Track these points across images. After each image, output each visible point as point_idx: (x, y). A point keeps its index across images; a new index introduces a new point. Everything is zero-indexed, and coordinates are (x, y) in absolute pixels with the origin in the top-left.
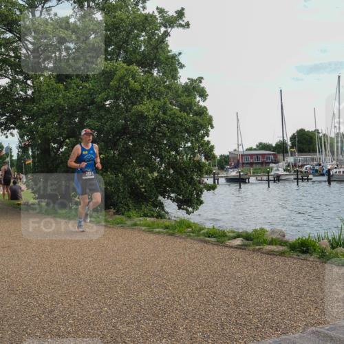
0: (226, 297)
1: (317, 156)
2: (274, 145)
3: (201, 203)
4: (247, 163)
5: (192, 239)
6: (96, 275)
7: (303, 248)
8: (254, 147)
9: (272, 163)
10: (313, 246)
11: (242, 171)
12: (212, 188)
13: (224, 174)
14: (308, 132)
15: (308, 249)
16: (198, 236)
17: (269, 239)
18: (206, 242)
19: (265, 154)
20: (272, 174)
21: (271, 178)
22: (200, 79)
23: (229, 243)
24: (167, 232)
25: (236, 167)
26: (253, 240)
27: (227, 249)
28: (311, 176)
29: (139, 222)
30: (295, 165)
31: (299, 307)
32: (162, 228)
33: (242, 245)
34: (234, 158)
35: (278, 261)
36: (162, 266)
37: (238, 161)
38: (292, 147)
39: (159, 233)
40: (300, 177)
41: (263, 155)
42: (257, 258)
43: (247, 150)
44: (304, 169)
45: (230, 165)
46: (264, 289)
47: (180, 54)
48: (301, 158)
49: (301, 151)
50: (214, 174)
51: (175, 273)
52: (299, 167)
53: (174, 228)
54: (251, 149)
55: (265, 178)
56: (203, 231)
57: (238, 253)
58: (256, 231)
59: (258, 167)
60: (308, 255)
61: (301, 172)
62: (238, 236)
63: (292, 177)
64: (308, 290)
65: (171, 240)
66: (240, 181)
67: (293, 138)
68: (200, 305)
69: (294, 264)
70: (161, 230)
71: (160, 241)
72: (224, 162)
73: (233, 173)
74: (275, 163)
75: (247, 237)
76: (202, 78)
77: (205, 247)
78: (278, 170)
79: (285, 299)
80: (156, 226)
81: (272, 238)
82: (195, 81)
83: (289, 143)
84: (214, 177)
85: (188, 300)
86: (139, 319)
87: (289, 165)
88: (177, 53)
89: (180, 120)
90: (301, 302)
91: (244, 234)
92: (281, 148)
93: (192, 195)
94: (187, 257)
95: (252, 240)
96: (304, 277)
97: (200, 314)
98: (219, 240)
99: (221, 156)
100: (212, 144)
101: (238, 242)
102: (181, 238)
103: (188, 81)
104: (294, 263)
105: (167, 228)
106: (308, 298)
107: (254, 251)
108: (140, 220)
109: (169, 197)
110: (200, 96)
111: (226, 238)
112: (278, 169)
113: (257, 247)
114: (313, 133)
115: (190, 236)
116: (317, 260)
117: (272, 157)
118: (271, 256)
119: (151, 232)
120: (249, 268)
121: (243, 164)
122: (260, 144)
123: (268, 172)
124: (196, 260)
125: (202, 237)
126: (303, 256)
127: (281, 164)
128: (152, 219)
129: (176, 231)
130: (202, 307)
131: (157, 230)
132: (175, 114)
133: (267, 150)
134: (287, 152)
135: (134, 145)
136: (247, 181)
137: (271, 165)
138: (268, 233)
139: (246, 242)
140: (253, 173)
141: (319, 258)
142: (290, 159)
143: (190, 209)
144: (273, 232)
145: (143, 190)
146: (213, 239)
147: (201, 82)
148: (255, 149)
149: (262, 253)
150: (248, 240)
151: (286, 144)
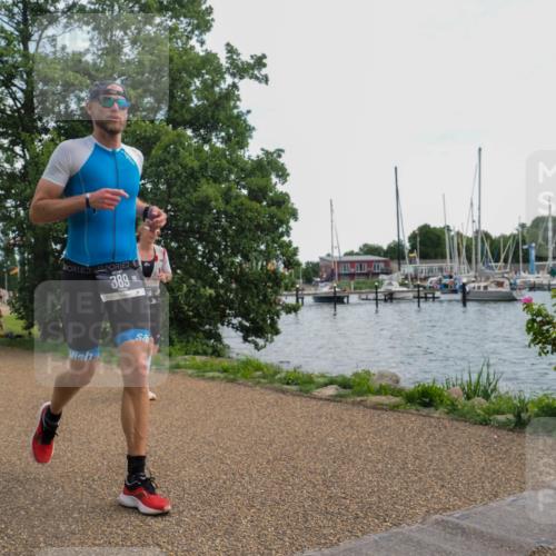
0: (311, 473)
1: (447, 264)
2: (385, 248)
3: (277, 332)
4: (346, 275)
5: (262, 387)
6: (117, 444)
7: (425, 398)
8: (356, 250)
9: (383, 273)
10: (440, 396)
11: (338, 286)
12: (293, 309)
13: (312, 290)
14: (435, 228)
15: (431, 400)
16: (271, 382)
17: (376, 385)
18: (284, 392)
19: (372, 262)
20: (382, 290)
21: (381, 296)
22: (280, 152)
23: (317, 392)
24: (226, 378)
25: (330, 279)
26: (352, 388)
27: (314, 402)
28: (438, 294)
29: (182, 363)
30: (415, 278)
31: (417, 486)
32: (219, 371)
33: (336, 396)
34: (326, 267)
35: (389, 419)
36: (217, 429)
37: (333, 270)
38: (411, 251)
39: (213, 378)
40: (422, 295)
41: (370, 263)
42: (358, 415)
43: (346, 254)
44: (427, 284)
45: (321, 277)
46: (367, 460)
47: (249, 112)
48: (424, 267)
49: (424, 257)
50: (297, 290)
51: (236, 438)
52: (421, 279)
53: (235, 371)
54: (351, 254)
55: (372, 296)
56: (279, 376)
57: (331, 408)
58: (356, 374)
59: (362, 279)
60: (432, 409)
61: (424, 288)
62: (331, 382)
63: (411, 295)
64: (431, 461)
65: (231, 389)
66: (335, 300)
67: (413, 238)
68: (273, 487)
69: (412, 422)
70: (217, 374)
71: (215, 391)
72: (312, 273)
73: (325, 289)
74: (387, 274)
75: (345, 384)
76: (282, 151)
77: (281, 399)
78: (390, 284)
79: (398, 474)
80: (208, 369)
81: (381, 385)
82: (272, 154)
83: (407, 245)
84: (297, 295)
85: (255, 480)
86: (181, 509)
87: (406, 278)
88: (244, 111)
89: (249, 214)
90: (420, 478)
91: (339, 380)
92: (395, 253)
93: (264, 320)
94: (255, 415)
95: (350, 387)
96: (426, 441)
97: (273, 500)
98: (303, 388)
99: (308, 263)
100: (294, 245)
101: (331, 391)
102: (245, 386)
103: (260, 153)
104: (413, 420)
105: (225, 371)
106: (431, 472)
107: (354, 404)
108: (186, 360)
109: (229, 323)
110: (278, 176)
111: (312, 386)
112: (392, 283)
113: (359, 399)
114: (442, 230)
115: (259, 382)
116: (445, 416)
117: (382, 265)
118: (379, 412)
119: (203, 377)
120: (347, 430)
121: (339, 275)
122: (365, 245)
123: (377, 287)
124: (267, 419)
125: (277, 385)
126: (425, 411)
127: (395, 275)
128: (204, 358)
129: (239, 375)
130: (276, 490)
131: (211, 374)
132: (242, 204)
133: (374, 255)
134: (404, 258)
135: (179, 247)
136: (345, 300)
137: (382, 277)
138: (375, 378)
139: (343, 391)
140: (355, 288)
141: (447, 413)
142: (408, 269)
143: (261, 342)
144: (382, 375)
145: (191, 313)
146: (294, 388)
147: (280, 156)
148: (357, 254)
149: (366, 406)
150: (345, 387)
151: (403, 246)
